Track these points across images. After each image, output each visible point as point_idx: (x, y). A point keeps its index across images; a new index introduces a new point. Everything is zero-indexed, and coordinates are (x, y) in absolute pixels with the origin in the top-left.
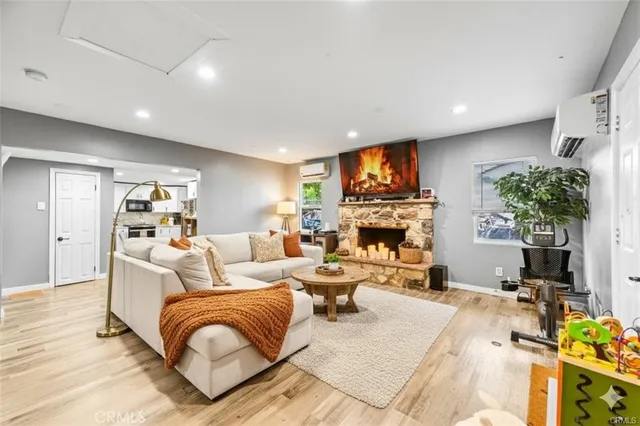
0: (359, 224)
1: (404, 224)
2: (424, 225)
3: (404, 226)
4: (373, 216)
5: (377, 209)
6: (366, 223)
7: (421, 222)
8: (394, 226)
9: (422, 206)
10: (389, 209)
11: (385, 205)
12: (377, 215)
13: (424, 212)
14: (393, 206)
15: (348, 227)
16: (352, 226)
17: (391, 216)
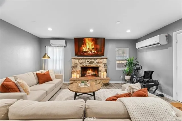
0: (81, 65)
1: (98, 65)
2: (105, 65)
3: (98, 66)
4: (87, 62)
5: (89, 60)
6: (84, 65)
7: (104, 64)
8: (95, 66)
9: (104, 59)
10: (93, 60)
11: (91, 59)
12: (89, 62)
13: (105, 61)
14: (94, 59)
15: (76, 66)
16: (78, 66)
17: (94, 63)
